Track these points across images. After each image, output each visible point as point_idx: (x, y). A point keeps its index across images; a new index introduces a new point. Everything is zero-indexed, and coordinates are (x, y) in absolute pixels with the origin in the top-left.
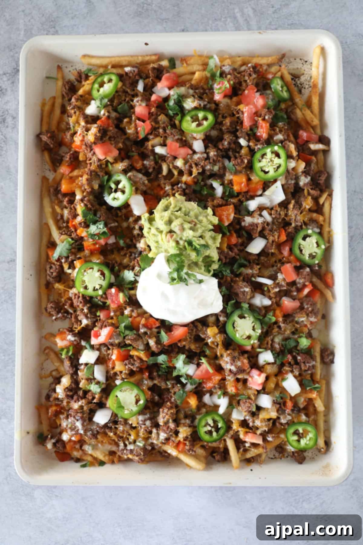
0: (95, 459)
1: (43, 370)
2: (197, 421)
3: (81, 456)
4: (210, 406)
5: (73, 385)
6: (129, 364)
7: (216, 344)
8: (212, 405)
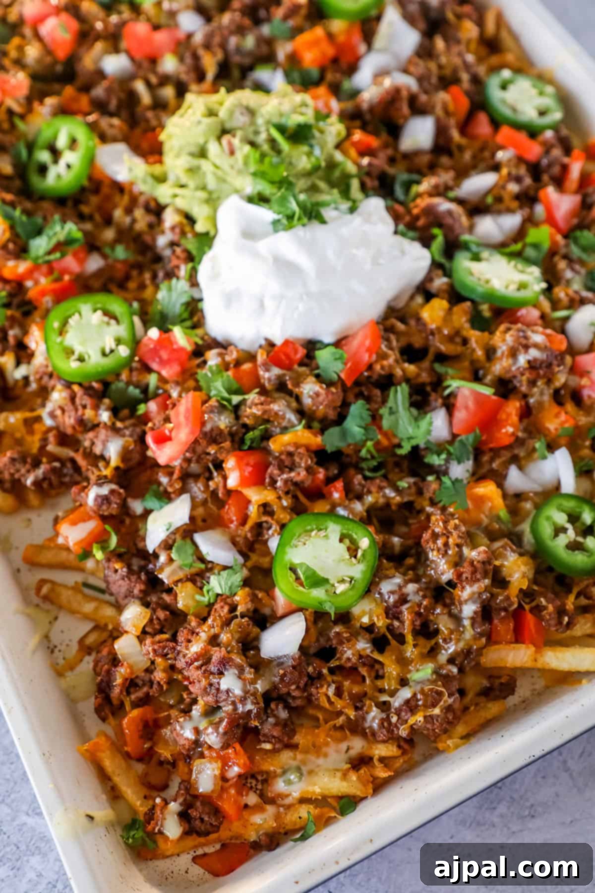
0: (321, 801)
1: (56, 650)
2: (528, 538)
3: (277, 817)
4: (536, 494)
5: (162, 614)
6: (282, 471)
7: (458, 340)
8: (538, 488)
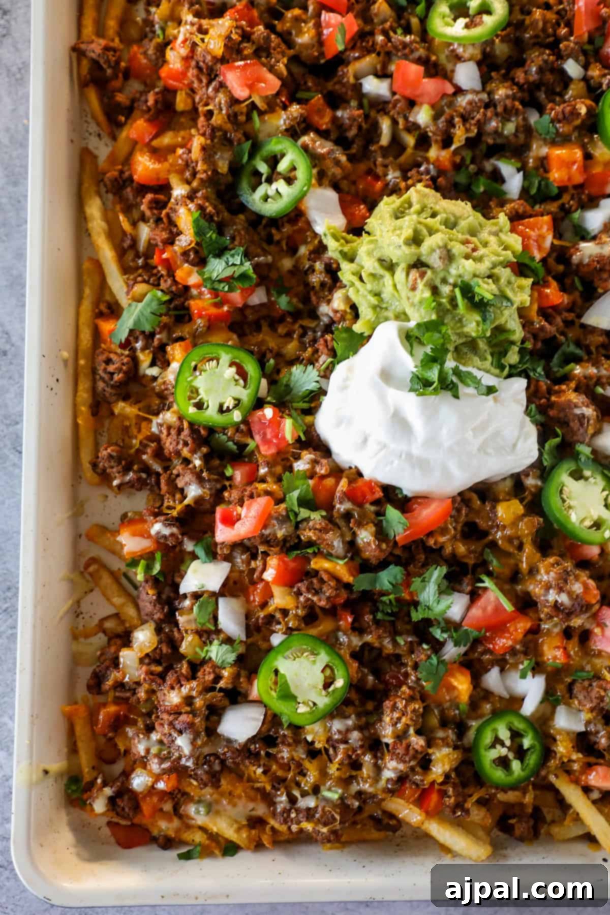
0: (214, 837)
1: (81, 616)
3: (178, 831)
4: (501, 698)
5: (165, 649)
6: (308, 590)
7: (516, 542)
8: (505, 695)
